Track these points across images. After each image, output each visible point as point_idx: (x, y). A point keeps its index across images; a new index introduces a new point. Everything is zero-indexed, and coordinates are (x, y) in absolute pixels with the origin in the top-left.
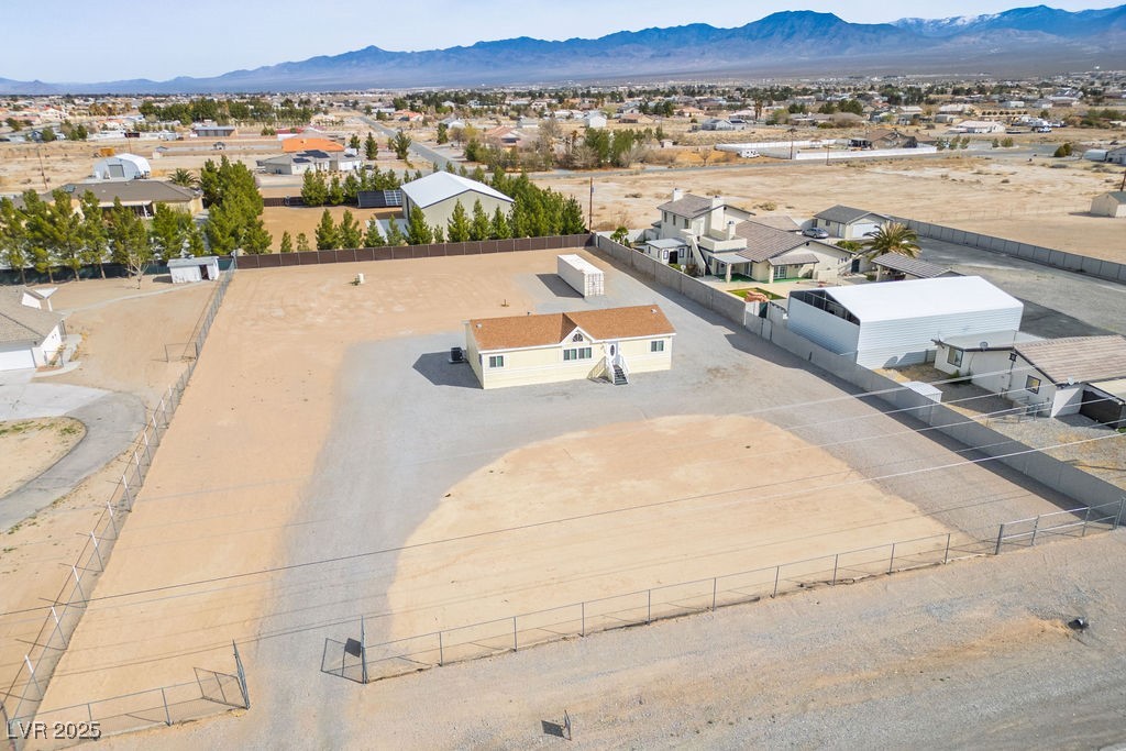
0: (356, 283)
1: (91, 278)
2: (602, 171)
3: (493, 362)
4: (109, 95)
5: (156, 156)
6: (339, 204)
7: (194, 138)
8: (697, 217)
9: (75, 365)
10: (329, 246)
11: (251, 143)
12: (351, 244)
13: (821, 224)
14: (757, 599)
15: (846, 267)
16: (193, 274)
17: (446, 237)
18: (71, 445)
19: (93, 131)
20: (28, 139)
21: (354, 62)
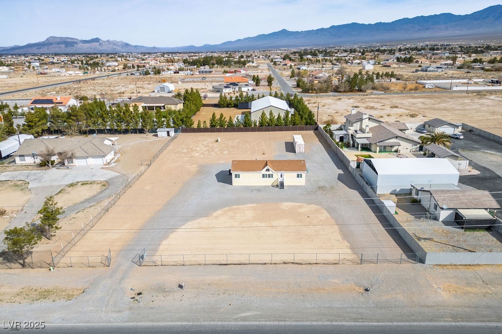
0: (217, 141)
1: (134, 133)
2: (352, 93)
3: (236, 176)
4: (178, 52)
5: (180, 82)
6: (232, 107)
7: (197, 75)
8: (356, 122)
9: (115, 164)
10: (214, 126)
11: (216, 77)
12: (222, 126)
13: (427, 126)
14: (265, 264)
15: (416, 148)
16: (165, 134)
17: (257, 124)
18: (103, 189)
19: (164, 70)
20: (140, 74)
21: (276, 36)
